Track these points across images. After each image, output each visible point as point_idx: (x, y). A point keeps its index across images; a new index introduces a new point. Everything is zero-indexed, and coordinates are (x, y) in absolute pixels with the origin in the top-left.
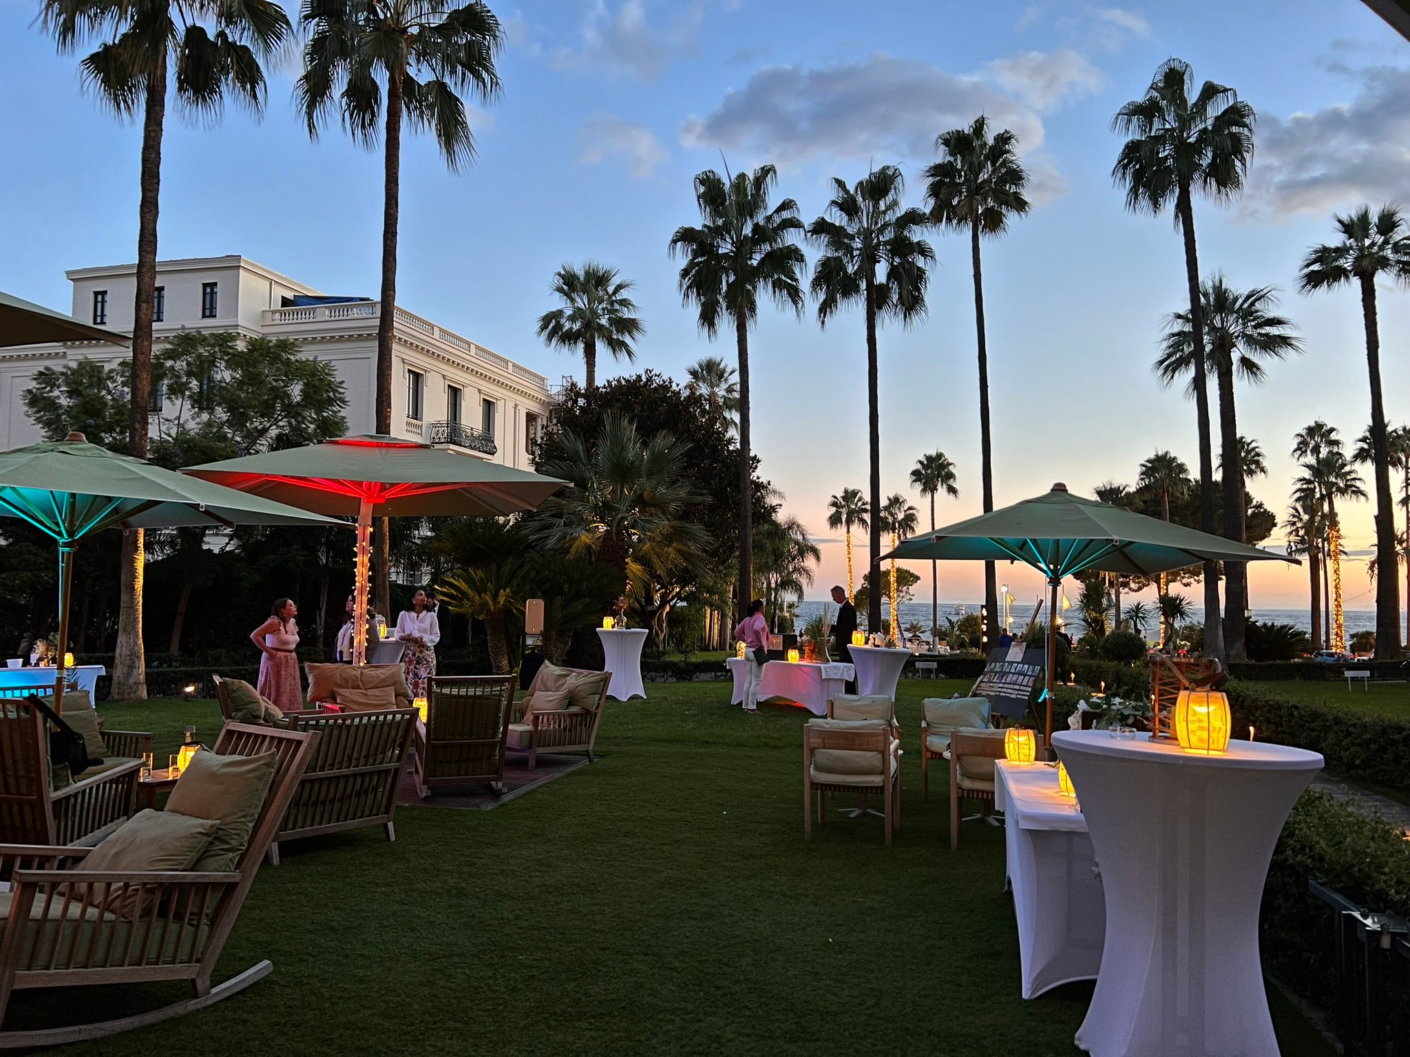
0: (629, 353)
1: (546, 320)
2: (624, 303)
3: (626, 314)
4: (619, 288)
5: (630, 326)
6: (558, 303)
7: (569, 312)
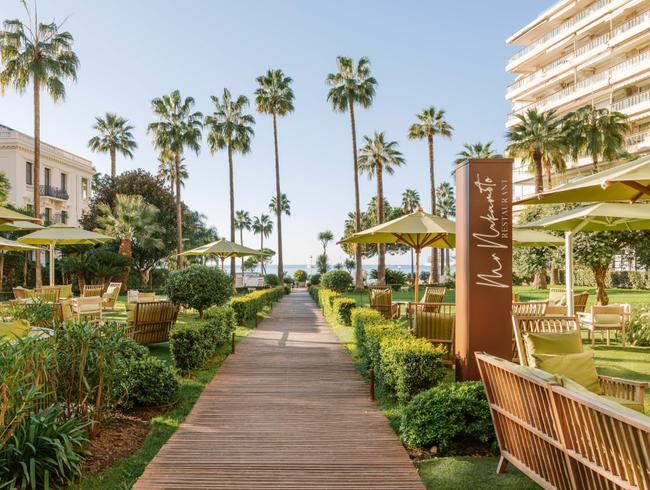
0: (131, 155)
1: (92, 141)
2: (128, 134)
3: (130, 139)
4: (127, 128)
5: (132, 144)
6: (97, 133)
7: (102, 138)
